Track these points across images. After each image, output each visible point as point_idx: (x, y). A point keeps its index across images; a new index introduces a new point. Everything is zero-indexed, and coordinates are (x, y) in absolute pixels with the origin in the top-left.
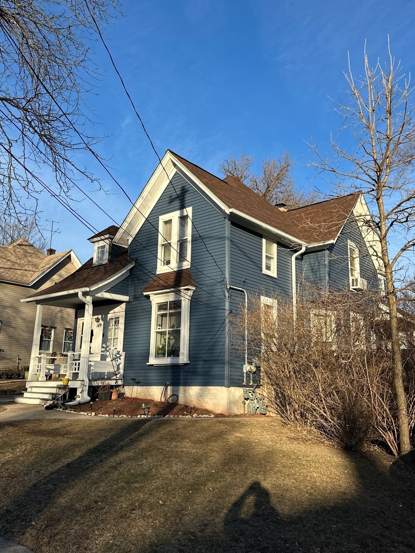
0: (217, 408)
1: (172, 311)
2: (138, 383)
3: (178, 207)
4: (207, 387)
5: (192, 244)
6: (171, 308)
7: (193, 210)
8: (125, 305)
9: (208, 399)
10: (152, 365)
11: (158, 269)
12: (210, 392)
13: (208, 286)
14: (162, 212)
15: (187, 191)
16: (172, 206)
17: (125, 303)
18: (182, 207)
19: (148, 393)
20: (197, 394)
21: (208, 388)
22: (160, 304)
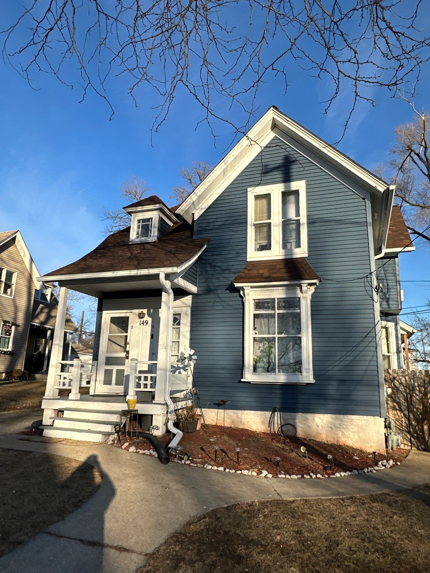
0: (369, 445)
1: (281, 311)
2: (220, 405)
3: (280, 179)
4: (348, 416)
5: (308, 227)
6: (280, 307)
7: (307, 185)
8: (191, 299)
9: (351, 433)
10: (249, 382)
11: (249, 255)
12: (354, 423)
13: (338, 282)
14: (252, 183)
15: (294, 161)
16: (268, 177)
17: (191, 296)
18: (287, 179)
19: (239, 420)
20: (329, 425)
21: (349, 418)
22: (257, 301)
